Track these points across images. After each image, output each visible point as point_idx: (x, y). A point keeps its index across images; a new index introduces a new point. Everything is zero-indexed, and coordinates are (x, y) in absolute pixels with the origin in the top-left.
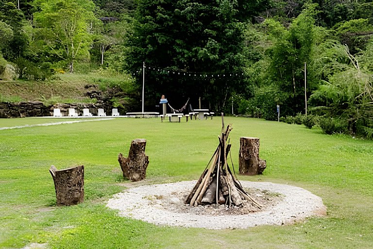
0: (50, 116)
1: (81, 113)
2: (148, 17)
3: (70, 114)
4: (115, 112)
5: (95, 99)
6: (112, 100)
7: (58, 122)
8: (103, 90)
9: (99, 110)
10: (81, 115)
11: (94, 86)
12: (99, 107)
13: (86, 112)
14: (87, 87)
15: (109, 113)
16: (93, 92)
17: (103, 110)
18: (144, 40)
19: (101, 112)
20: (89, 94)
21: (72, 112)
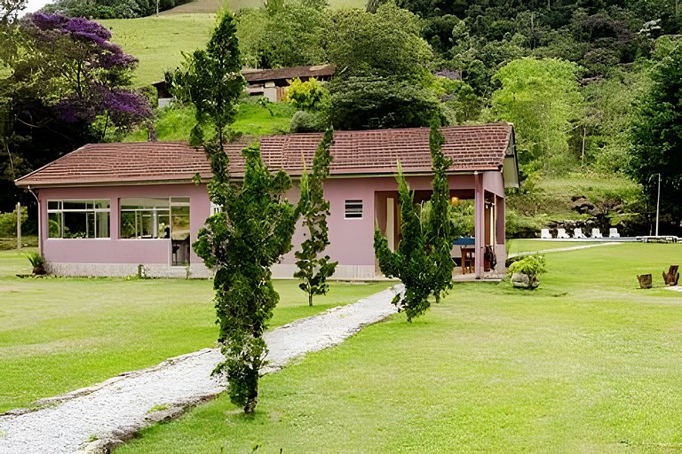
0: (535, 237)
1: (571, 233)
2: (666, 104)
3: (560, 235)
4: (614, 232)
5: (585, 215)
6: (610, 216)
7: (572, 246)
8: (596, 202)
9: (594, 230)
10: (571, 237)
11: (583, 197)
12: (593, 226)
13: (578, 232)
14: (574, 199)
15: (606, 233)
16: (583, 206)
17: (598, 230)
18: (658, 135)
19: (596, 232)
20: (578, 209)
21: (562, 232)
